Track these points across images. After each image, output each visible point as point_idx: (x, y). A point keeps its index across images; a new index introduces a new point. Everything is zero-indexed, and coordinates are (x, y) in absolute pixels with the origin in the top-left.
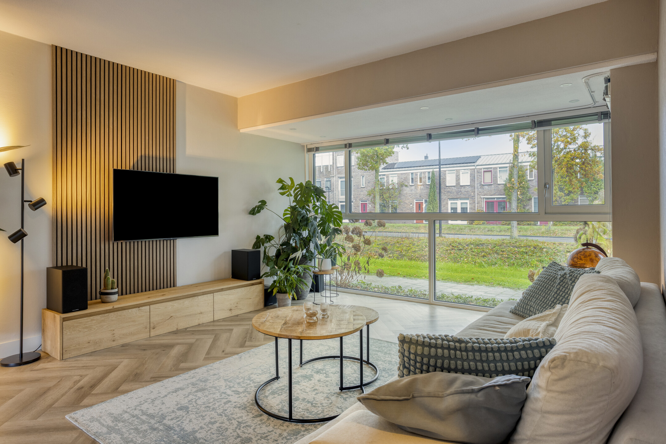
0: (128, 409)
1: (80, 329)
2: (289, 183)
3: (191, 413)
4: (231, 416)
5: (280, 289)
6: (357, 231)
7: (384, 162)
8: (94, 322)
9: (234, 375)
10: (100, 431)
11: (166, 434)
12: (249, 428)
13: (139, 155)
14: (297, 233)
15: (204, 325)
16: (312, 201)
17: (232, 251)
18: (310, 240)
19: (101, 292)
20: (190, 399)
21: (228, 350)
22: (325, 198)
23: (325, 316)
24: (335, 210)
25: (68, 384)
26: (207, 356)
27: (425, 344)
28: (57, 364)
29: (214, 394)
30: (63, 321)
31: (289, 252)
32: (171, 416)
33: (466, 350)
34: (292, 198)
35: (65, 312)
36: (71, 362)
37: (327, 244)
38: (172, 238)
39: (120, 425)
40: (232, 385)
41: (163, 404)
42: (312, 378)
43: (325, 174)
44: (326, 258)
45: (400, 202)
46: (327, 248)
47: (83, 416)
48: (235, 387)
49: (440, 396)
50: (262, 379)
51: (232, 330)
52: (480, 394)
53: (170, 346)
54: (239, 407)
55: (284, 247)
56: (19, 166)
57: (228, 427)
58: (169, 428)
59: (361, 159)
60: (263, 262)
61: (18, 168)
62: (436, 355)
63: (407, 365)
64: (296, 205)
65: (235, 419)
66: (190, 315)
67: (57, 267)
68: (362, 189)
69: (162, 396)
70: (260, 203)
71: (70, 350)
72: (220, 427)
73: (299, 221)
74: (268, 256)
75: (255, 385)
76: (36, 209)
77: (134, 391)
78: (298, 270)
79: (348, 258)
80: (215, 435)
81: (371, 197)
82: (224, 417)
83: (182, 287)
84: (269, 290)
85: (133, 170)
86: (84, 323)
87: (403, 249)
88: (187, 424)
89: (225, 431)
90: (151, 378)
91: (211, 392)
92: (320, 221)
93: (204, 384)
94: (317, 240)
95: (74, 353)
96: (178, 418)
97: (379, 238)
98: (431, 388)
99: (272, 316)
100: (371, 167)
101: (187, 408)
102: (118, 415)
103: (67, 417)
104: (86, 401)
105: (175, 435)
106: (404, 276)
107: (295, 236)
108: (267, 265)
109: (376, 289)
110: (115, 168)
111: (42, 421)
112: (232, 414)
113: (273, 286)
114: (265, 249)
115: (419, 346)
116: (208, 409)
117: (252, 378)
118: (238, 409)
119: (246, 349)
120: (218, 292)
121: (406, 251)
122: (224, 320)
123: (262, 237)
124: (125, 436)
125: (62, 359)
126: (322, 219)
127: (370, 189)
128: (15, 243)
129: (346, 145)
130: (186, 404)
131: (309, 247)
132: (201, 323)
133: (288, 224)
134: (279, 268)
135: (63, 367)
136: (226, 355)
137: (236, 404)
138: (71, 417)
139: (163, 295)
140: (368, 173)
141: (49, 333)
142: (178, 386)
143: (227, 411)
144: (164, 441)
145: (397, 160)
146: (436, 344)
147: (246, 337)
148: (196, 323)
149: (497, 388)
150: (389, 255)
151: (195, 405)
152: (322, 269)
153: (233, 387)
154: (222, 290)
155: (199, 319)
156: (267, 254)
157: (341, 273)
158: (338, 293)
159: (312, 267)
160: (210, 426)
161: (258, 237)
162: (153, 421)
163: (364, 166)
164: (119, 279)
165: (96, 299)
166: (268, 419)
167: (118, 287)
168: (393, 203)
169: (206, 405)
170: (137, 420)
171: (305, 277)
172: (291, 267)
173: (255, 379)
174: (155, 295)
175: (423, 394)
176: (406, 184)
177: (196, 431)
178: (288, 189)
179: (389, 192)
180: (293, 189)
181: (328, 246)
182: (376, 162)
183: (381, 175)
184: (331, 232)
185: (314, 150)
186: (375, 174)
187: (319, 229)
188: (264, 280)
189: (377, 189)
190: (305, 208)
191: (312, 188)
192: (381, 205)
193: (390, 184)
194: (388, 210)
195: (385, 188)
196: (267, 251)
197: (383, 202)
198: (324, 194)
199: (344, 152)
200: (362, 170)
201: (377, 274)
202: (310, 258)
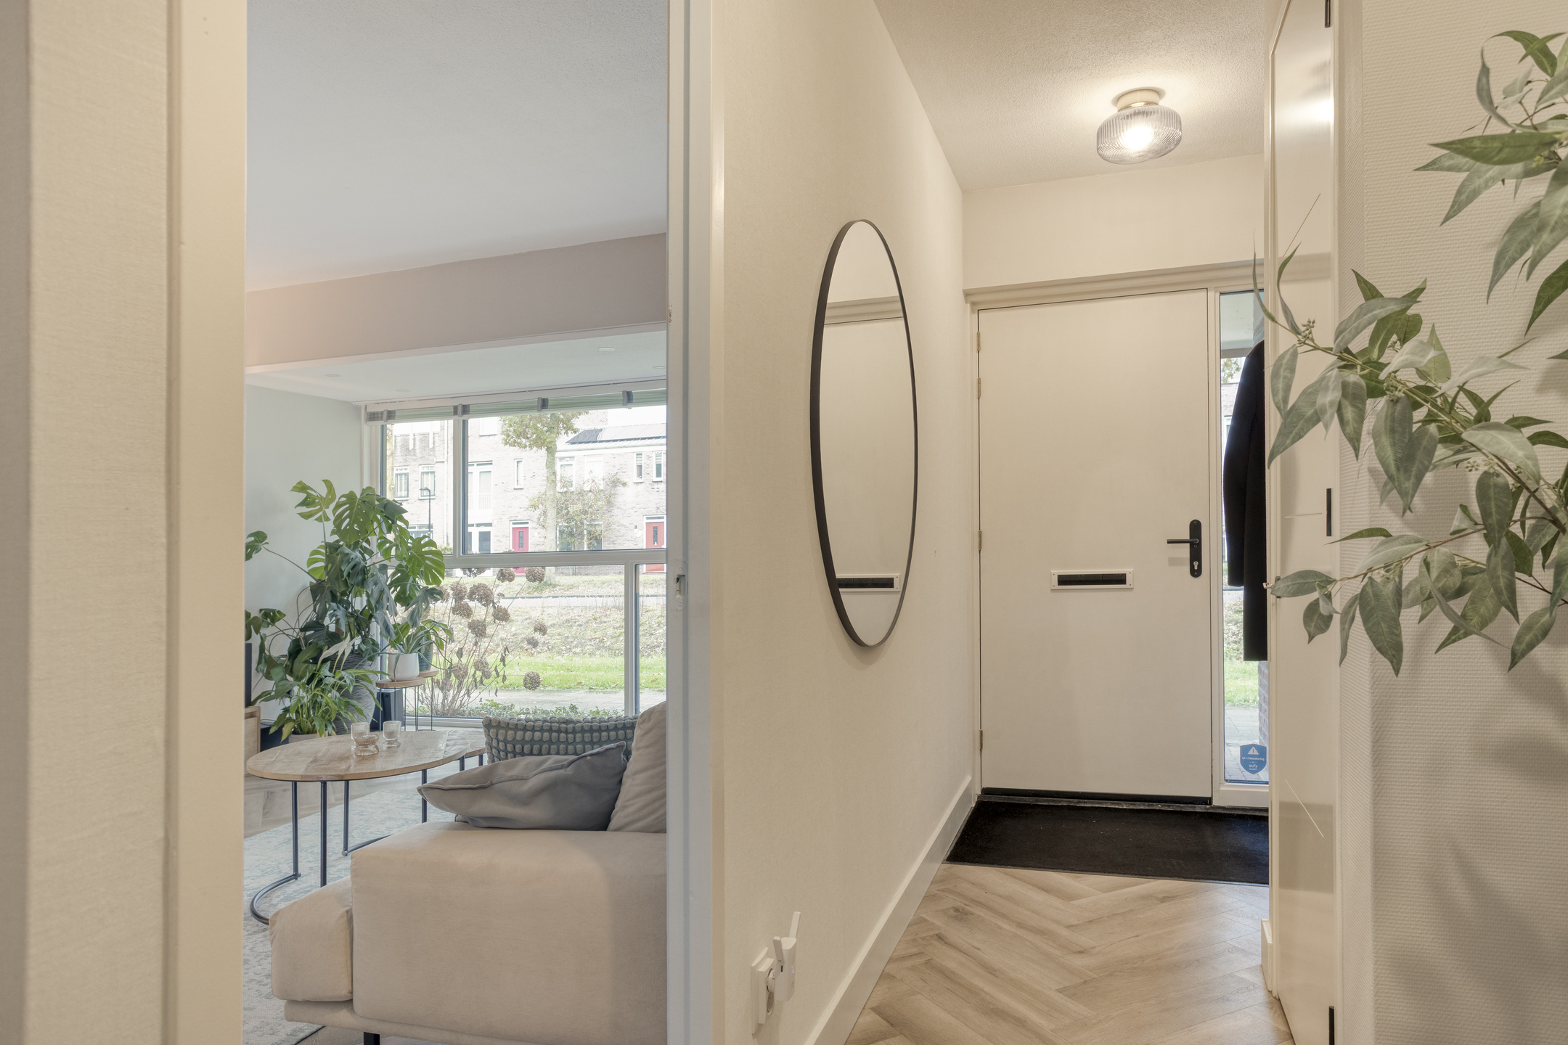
2: (323, 491)
5: (299, 725)
6: (482, 592)
7: (569, 428)
14: (341, 602)
16: (377, 531)
18: (371, 616)
22: (406, 522)
23: (393, 744)
24: (426, 549)
31: (321, 643)
33: (574, 732)
34: (330, 526)
37: (410, 624)
43: (419, 455)
44: (407, 652)
45: (609, 524)
46: (411, 631)
49: (524, 778)
52: (568, 769)
55: (308, 633)
59: (512, 428)
60: (257, 669)
62: (532, 739)
64: (338, 541)
68: (515, 492)
70: (252, 539)
73: (345, 574)
74: (270, 656)
75: (250, 892)
78: (342, 682)
79: (458, 653)
81: (538, 512)
84: (272, 731)
87: (606, 635)
92: (394, 574)
94: (385, 614)
97: (550, 611)
98: (513, 773)
100: (536, 441)
106: (590, 688)
107: (336, 608)
108: (268, 676)
113: (282, 720)
114: (263, 639)
115: (511, 730)
121: (612, 637)
123: (259, 613)
126: (399, 569)
127: (537, 492)
129: (456, 408)
131: (368, 632)
133: (320, 584)
134: (298, 679)
140: (533, 455)
149: (589, 758)
152: (398, 676)
156: (266, 652)
157: (444, 687)
159: (376, 673)
163: (518, 436)
168: (591, 525)
171: (356, 694)
172: (326, 677)
175: (501, 780)
176: (624, 480)
178: (320, 505)
179: (584, 500)
180: (333, 506)
181: (413, 626)
182: (550, 429)
183: (562, 459)
184: (419, 597)
185: (382, 417)
186: (548, 456)
187: (393, 592)
188: (259, 707)
189: (550, 493)
190: (359, 546)
191: (377, 503)
192: (562, 532)
193: (585, 480)
194: (581, 544)
195: (572, 490)
196: (267, 644)
197: (566, 524)
198: (404, 515)
199: (451, 422)
200: (514, 446)
201: (525, 684)
202: (370, 654)
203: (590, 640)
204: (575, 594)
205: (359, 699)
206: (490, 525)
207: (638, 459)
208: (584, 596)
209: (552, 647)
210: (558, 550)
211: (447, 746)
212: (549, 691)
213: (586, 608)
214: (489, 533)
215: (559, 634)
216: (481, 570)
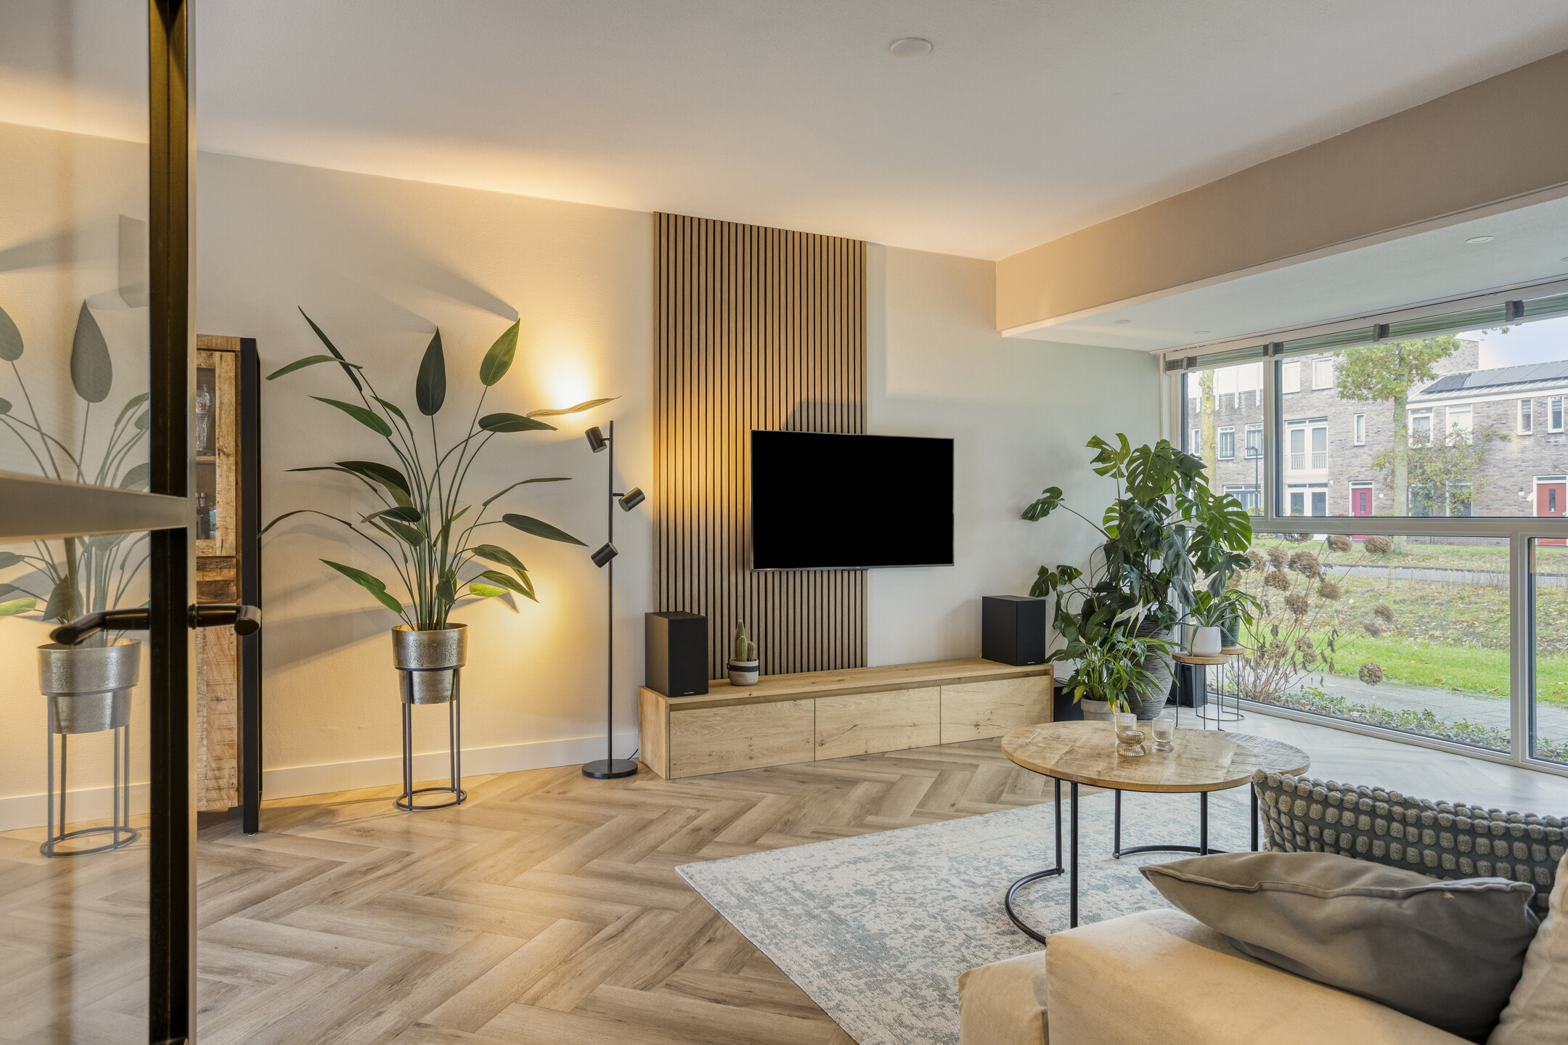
0: (771, 877)
1: (696, 729)
2: (1117, 445)
3: (880, 903)
4: (954, 922)
5: (1091, 689)
6: (1306, 563)
7: (1425, 374)
8: (718, 718)
9: (969, 852)
10: (727, 901)
11: (833, 928)
12: (985, 950)
13: (797, 400)
14: (1135, 564)
15: (921, 750)
16: (1174, 488)
17: (984, 599)
18: (1168, 581)
19: (731, 666)
20: (879, 880)
21: (964, 803)
22: (1206, 480)
23: (1164, 746)
24: (1230, 509)
25: (678, 820)
26: (919, 810)
27: (1314, 797)
28: (660, 786)
29: (926, 878)
30: (670, 711)
31: (1115, 606)
32: (842, 901)
33: (1419, 823)
34: (1124, 483)
35: (673, 694)
36: (683, 786)
37: (1211, 593)
38: (858, 567)
39: (758, 898)
40: (962, 869)
41: (831, 878)
42: (1137, 885)
43: (1245, 414)
44: (1207, 625)
45: (1481, 485)
46: (1214, 601)
47: (700, 872)
48: (968, 874)
49: (1320, 894)
50: (1026, 868)
51: (977, 766)
52: (1407, 903)
53: (853, 782)
54: (972, 911)
55: (1102, 594)
56: (605, 435)
57: (946, 940)
58: (838, 920)
59: (1348, 370)
60: (1052, 625)
61: (604, 437)
62: (1339, 822)
63: (1277, 838)
64: (1131, 499)
65: (960, 930)
66: (892, 727)
67: (660, 614)
68: (1355, 449)
69: (830, 866)
70: (1048, 494)
71: (681, 764)
72: (931, 937)
73: (1138, 534)
74: (1067, 614)
75: (1010, 876)
76: (630, 509)
77: (783, 849)
78: (1134, 650)
79: (1272, 630)
80: (920, 948)
81: (1384, 472)
82: (940, 922)
83: (878, 669)
84: (1065, 691)
85: (785, 431)
86: (703, 718)
87: (1477, 619)
88: (871, 919)
89: (939, 946)
90: (813, 832)
91: (921, 875)
92: (1194, 536)
93: (908, 858)
94: (1184, 580)
95: (688, 771)
96: (856, 907)
97: (1399, 584)
98: (1302, 878)
99: (1046, 736)
100: (1381, 391)
101: (873, 894)
102: (755, 882)
103: (677, 869)
104: (705, 851)
105: (848, 932)
106: (1454, 690)
107: (1129, 570)
108: (1062, 634)
109: (1355, 714)
110: (755, 428)
111: (641, 868)
112: (956, 920)
113: (1074, 682)
114: (1059, 596)
115: (1301, 799)
116: (911, 902)
117: (1005, 864)
118: (968, 913)
119: (1001, 806)
120: (949, 684)
121: (1487, 622)
122: (962, 745)
123: (1052, 569)
124: (766, 917)
125: (669, 779)
126: (1199, 531)
127: (1382, 449)
128: (600, 567)
129: (1266, 347)
130: (871, 887)
131: (1165, 597)
132: (913, 746)
133: (1113, 543)
134: (1091, 641)
135: (670, 792)
136: (957, 813)
137: (967, 903)
138: (683, 871)
139: (840, 681)
140: (1377, 407)
141: (649, 730)
142: (860, 854)
143: (947, 913)
144: (829, 938)
145: (1476, 364)
146: (1342, 800)
147: (1003, 784)
148: (903, 744)
149: (1449, 895)
150: (1431, 633)
151: (888, 892)
152: (1196, 650)
153: (965, 873)
154: (959, 681)
155: (909, 738)
156: (1062, 609)
158: (1241, 712)
159: (1172, 644)
160: (912, 931)
161: (1043, 571)
162: (811, 904)
163: (1358, 385)
164: (761, 643)
165: (722, 678)
166: (1027, 943)
167: (759, 658)
168: (1456, 487)
169: (909, 895)
170: (785, 896)
171: (1149, 663)
172: (1119, 642)
173: (1010, 866)
174: (824, 679)
175: (1281, 886)
176: (1504, 432)
177: (887, 935)
178: (1115, 460)
179: (1445, 458)
180: (1126, 461)
181: (1214, 596)
182: (1399, 377)
183: (1414, 411)
184: (1222, 563)
185: (1182, 366)
186: (1396, 408)
187: (1193, 556)
188: (1052, 666)
189: (1400, 449)
190: (1155, 504)
191: (1173, 457)
192: (1415, 495)
193: (1447, 433)
194: (1442, 508)
195: (1429, 446)
196: (1063, 602)
197: (1421, 485)
198: (1203, 471)
199: (1261, 364)
200: (1353, 398)
201: (1361, 676)
202: (1166, 622)
203: (1455, 623)
204: (1434, 566)
205: (1154, 670)
206: (1325, 485)
207: (1525, 407)
208: (1446, 570)
209: (1402, 626)
210: (1410, 515)
211: (1233, 762)
212: (1394, 684)
213: (1448, 584)
214: (1324, 494)
215: (1411, 612)
216: (1304, 536)
